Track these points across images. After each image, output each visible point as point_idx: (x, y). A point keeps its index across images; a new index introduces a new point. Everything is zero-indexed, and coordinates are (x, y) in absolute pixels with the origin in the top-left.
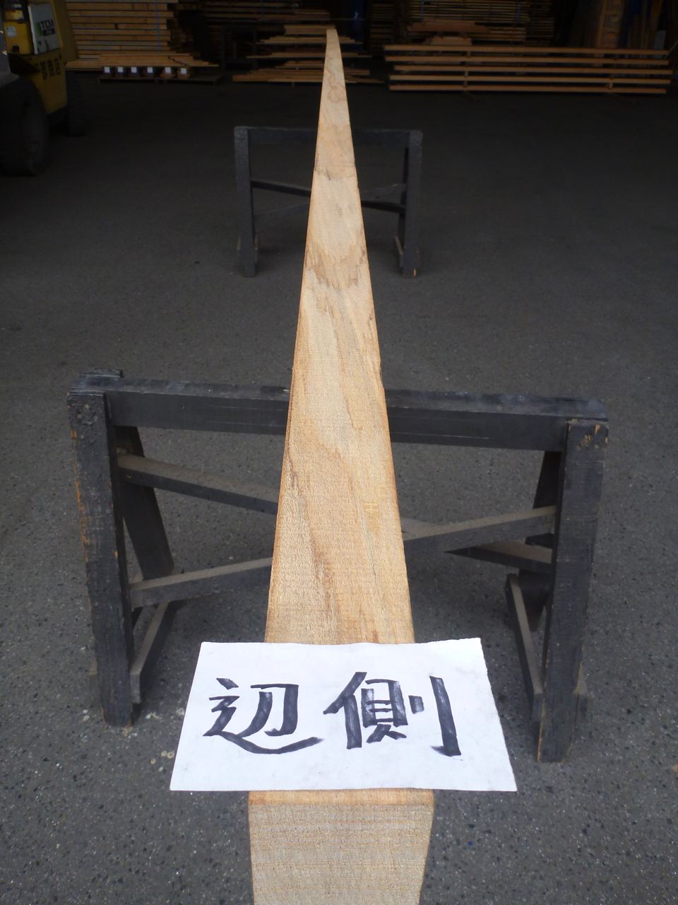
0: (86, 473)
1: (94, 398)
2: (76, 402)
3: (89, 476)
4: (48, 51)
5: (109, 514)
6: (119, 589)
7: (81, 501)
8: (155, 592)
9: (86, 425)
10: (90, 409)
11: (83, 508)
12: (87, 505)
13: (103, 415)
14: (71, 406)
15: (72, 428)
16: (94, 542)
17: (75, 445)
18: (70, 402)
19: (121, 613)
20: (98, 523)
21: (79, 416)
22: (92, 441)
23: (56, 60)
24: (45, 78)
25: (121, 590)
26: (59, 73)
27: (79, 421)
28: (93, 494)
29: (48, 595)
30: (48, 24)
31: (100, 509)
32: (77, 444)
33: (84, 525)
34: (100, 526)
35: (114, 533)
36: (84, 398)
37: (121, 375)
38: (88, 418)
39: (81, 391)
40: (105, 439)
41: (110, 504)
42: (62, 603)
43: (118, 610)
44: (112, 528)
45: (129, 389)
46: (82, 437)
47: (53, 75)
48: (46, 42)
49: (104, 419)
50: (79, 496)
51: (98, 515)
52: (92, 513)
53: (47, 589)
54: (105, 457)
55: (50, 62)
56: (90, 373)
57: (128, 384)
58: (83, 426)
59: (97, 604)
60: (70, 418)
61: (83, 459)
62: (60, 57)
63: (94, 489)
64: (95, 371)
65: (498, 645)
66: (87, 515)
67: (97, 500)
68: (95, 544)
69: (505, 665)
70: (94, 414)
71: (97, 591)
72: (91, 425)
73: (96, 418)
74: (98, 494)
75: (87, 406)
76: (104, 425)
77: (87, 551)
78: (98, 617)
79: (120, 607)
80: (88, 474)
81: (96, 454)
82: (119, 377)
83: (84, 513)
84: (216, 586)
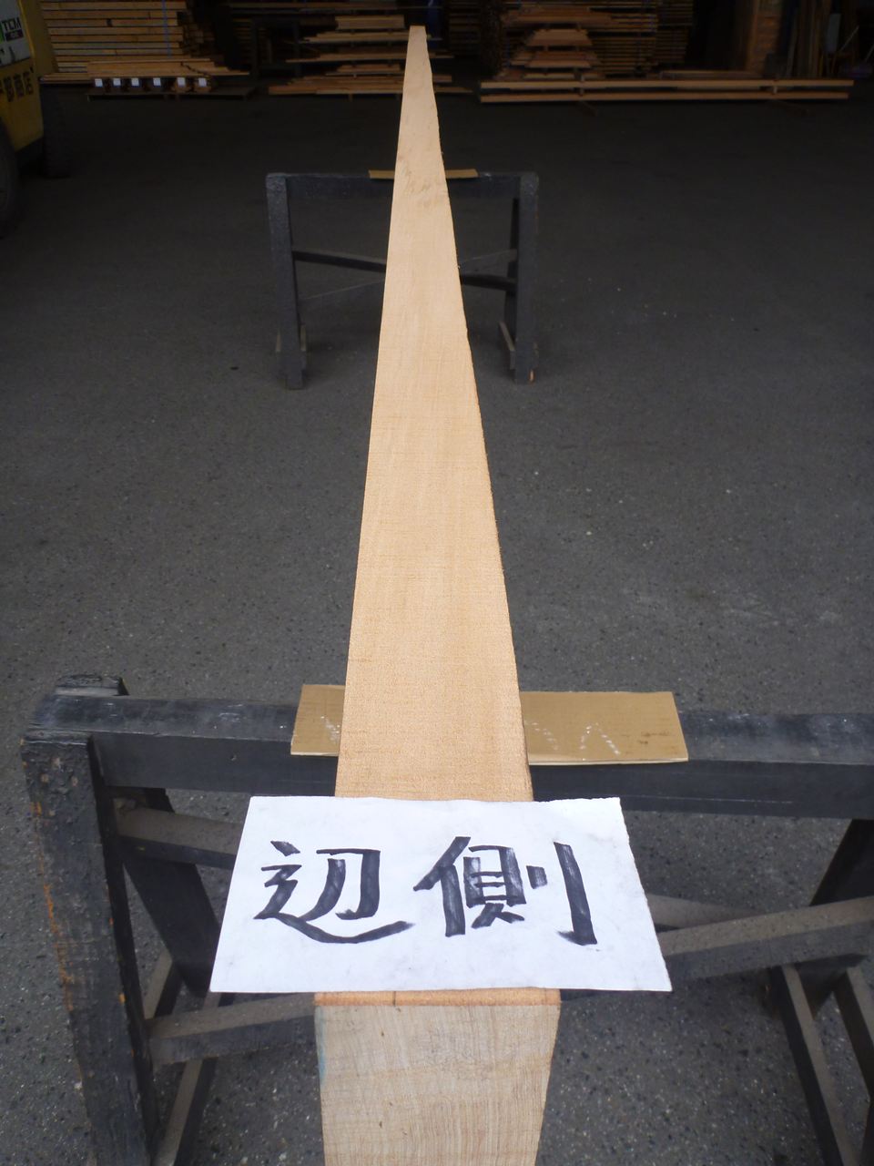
0: (62, 871)
1: (70, 749)
2: (35, 756)
3: (67, 876)
4: (14, 62)
5: (106, 937)
6: (130, 1051)
7: (55, 915)
8: (194, 1042)
9: (57, 792)
10: (64, 767)
11: (59, 927)
12: (67, 921)
13: (89, 778)
14: (28, 761)
15: (33, 798)
16: (82, 980)
17: (39, 827)
18: (26, 757)
19: (134, 1087)
20: (86, 950)
21: (45, 778)
22: (69, 820)
23: (26, 74)
24: (10, 100)
25: (132, 1053)
26: (31, 93)
27: (45, 787)
28: (76, 905)
29: (20, 978)
30: (12, 23)
31: (89, 927)
32: (43, 824)
33: (62, 953)
34: (91, 954)
35: (117, 966)
36: (52, 748)
37: (122, 690)
38: (61, 782)
39: (47, 734)
40: (93, 818)
41: (108, 921)
42: (44, 995)
43: (129, 1082)
44: (112, 958)
45: (134, 728)
46: (52, 813)
47: (21, 95)
48: (10, 48)
49: (90, 783)
50: (51, 908)
51: (87, 937)
52: (76, 935)
53: (19, 965)
54: (96, 846)
55: (17, 77)
56: (65, 686)
57: (135, 715)
58: (54, 796)
59: (91, 1074)
60: (28, 781)
61: (54, 848)
62: (31, 69)
63: (77, 896)
64: (73, 682)
65: (759, 1051)
66: (67, 937)
67: (83, 915)
68: (84, 983)
69: (776, 1092)
70: (73, 774)
71: (91, 1054)
72: (67, 794)
73: (75, 781)
74: (85, 906)
75: (58, 762)
76: (90, 795)
77: (70, 994)
78: (95, 1094)
79: (132, 1078)
80: (67, 873)
81: (79, 840)
82: (116, 692)
83: (61, 934)
84: (298, 1032)
